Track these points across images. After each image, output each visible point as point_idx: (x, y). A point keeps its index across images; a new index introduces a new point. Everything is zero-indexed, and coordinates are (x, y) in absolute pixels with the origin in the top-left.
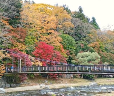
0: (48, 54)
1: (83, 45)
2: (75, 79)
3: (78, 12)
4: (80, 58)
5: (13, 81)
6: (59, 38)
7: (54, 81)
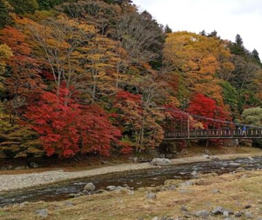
0: (210, 112)
1: (248, 96)
2: (244, 148)
3: (235, 44)
4: (249, 116)
5: (167, 149)
6: (218, 87)
7: (216, 151)
